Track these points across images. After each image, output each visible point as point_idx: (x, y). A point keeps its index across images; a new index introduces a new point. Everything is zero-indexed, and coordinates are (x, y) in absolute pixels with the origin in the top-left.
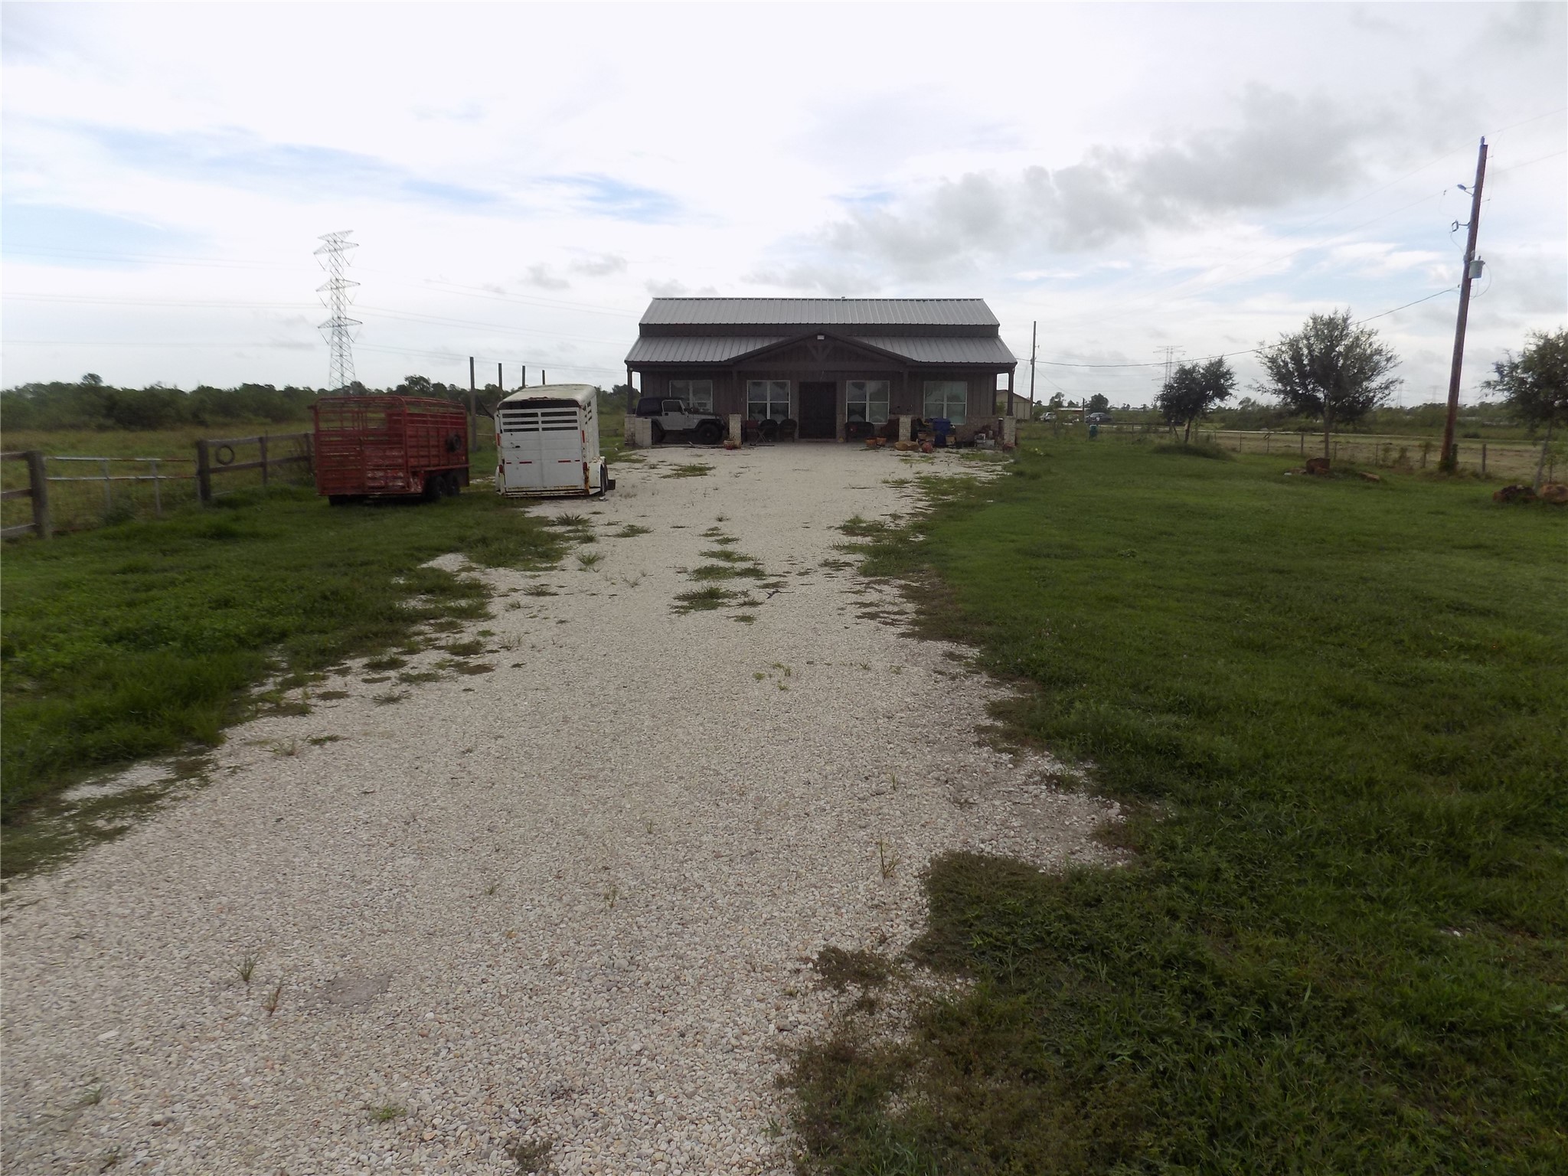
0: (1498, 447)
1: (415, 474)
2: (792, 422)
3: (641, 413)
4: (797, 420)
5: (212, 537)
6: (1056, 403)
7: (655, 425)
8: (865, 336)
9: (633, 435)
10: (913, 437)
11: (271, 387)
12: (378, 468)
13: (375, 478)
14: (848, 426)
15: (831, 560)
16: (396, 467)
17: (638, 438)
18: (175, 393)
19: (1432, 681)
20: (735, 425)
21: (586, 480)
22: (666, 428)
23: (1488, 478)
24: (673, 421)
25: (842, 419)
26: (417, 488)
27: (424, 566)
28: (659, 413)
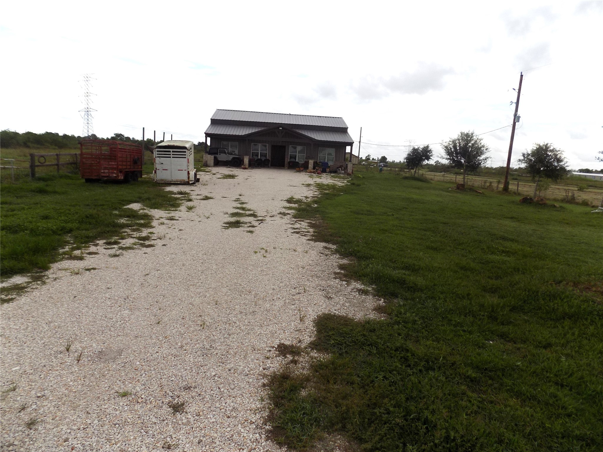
0: (524, 183)
1: (121, 172)
2: (268, 160)
3: (210, 153)
4: (270, 159)
5: (37, 192)
6: (368, 159)
7: (215, 158)
8: (297, 129)
9: (207, 162)
10: (314, 168)
11: (57, 134)
12: (105, 168)
13: (104, 172)
14: (289, 163)
15: (282, 212)
16: (113, 169)
17: (208, 163)
18: (16, 134)
19: (492, 262)
20: (246, 160)
21: (189, 178)
22: (219, 159)
23: (519, 194)
24: (222, 157)
25: (287, 160)
26: (121, 177)
27: (125, 207)
28: (217, 154)
